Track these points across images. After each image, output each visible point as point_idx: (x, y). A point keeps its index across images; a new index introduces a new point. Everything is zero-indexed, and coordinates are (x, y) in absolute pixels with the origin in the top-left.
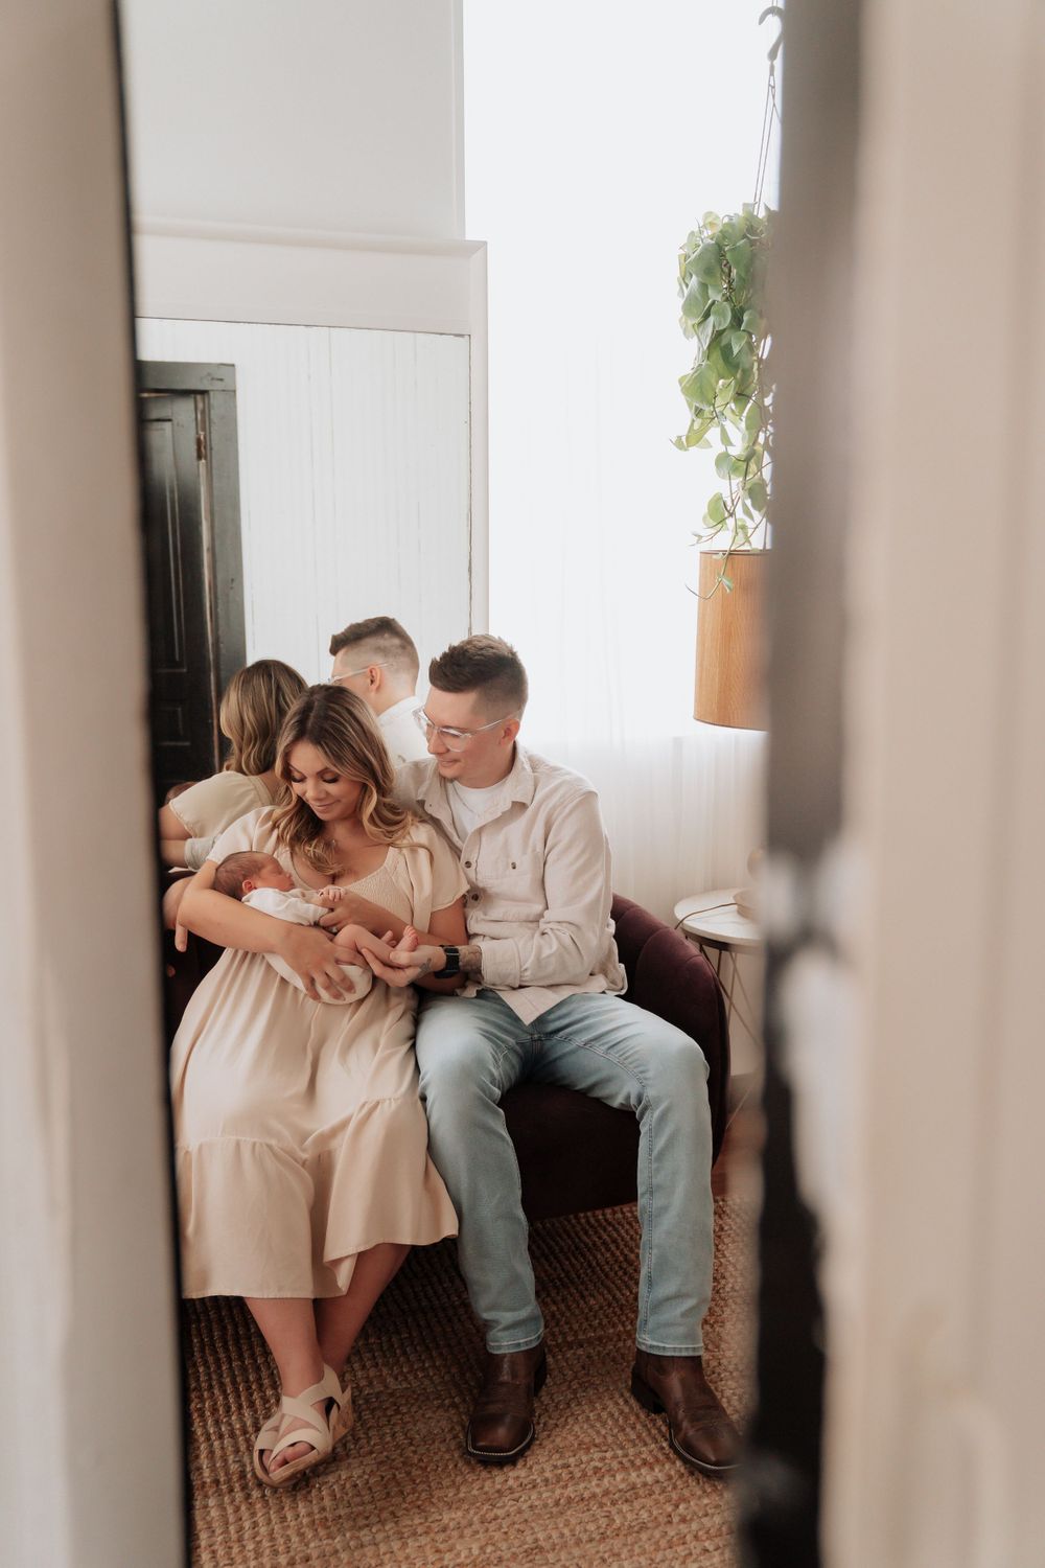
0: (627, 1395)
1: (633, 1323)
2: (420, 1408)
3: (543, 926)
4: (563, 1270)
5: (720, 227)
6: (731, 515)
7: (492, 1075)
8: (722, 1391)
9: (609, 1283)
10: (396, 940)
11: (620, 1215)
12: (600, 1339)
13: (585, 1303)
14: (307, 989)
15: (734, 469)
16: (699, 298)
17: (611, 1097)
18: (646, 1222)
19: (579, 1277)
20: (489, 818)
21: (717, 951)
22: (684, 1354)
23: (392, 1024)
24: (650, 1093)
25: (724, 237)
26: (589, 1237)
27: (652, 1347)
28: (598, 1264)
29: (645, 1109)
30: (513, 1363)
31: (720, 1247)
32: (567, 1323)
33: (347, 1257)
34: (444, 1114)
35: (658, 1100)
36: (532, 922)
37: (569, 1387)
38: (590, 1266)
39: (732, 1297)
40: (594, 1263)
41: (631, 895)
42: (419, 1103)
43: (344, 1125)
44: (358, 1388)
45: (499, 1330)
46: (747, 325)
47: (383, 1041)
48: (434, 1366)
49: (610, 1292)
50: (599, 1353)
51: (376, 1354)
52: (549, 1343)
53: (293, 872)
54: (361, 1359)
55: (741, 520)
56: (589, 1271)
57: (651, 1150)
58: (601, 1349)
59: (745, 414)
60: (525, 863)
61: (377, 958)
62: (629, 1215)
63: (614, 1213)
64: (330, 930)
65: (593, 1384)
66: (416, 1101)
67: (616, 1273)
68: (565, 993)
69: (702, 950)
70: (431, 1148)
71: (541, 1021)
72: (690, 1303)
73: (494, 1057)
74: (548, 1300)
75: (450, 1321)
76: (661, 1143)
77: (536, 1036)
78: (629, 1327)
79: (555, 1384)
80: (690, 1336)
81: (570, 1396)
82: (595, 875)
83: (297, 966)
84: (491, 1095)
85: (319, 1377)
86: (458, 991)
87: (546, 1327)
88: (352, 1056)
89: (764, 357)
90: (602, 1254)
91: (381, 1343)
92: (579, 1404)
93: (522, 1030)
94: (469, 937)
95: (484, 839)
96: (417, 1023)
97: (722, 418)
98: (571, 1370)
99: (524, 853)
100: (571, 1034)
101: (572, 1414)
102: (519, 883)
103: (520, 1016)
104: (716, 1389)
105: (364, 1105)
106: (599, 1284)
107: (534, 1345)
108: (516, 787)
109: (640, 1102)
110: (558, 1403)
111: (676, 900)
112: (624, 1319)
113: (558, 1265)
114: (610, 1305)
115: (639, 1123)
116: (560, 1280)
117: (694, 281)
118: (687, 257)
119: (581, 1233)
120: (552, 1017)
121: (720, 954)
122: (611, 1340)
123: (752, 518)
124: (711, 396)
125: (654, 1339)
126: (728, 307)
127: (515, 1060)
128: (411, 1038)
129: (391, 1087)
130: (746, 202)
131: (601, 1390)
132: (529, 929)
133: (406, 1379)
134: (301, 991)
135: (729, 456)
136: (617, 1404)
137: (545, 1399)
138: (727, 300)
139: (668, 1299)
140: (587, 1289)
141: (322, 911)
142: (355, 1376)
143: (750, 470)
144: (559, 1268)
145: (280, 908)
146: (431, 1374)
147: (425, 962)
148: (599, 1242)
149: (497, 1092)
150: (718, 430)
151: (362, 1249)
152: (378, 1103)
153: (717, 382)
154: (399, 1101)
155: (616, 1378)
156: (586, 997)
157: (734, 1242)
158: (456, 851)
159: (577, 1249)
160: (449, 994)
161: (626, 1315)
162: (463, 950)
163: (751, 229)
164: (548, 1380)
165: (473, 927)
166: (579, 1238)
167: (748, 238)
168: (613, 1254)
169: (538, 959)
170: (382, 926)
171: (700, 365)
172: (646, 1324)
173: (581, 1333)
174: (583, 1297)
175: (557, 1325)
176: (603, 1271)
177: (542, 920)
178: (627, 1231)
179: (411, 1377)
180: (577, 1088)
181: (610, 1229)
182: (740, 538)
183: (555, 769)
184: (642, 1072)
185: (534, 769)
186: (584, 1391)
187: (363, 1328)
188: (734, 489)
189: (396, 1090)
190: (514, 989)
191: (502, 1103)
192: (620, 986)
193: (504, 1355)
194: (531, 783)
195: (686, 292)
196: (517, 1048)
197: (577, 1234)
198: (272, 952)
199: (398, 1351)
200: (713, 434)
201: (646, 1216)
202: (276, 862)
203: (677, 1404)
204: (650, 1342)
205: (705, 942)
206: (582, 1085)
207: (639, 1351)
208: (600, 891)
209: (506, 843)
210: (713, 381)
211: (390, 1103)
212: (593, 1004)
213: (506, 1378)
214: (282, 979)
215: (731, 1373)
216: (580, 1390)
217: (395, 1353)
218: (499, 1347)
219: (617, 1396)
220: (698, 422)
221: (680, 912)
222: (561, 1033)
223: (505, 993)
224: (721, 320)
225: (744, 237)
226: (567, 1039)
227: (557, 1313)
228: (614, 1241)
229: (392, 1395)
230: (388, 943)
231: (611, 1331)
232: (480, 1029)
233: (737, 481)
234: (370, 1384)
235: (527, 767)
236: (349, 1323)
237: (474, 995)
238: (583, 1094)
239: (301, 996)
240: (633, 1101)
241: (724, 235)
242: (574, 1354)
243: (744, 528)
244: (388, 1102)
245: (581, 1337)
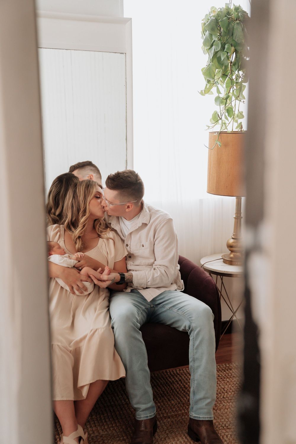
0: (186, 435)
1: (188, 409)
2: (112, 441)
3: (154, 267)
4: (162, 391)
5: (217, 13)
6: (221, 119)
7: (137, 319)
8: (220, 434)
9: (178, 395)
10: (102, 272)
11: (182, 371)
12: (176, 415)
13: (170, 402)
14: (70, 291)
15: (222, 102)
16: (209, 39)
17: (179, 327)
18: (192, 371)
19: (168, 393)
20: (134, 229)
21: (216, 276)
22: (207, 419)
23: (101, 302)
24: (193, 325)
25: (218, 16)
26: (171, 379)
27: (195, 417)
28: (174, 389)
29: (191, 331)
30: (145, 424)
31: (218, 382)
32: (164, 410)
33: (86, 385)
34: (120, 333)
35: (196, 328)
36: (150, 265)
37: (165, 432)
38: (172, 389)
39: (223, 400)
40: (173, 388)
41: (185, 256)
42: (111, 329)
43: (85, 337)
44: (89, 434)
45: (141, 411)
46: (227, 50)
47: (98, 308)
48: (116, 426)
49: (179, 399)
50: (176, 420)
51: (95, 422)
52: (158, 417)
53: (65, 248)
54: (90, 424)
55: (224, 121)
56: (171, 391)
57: (194, 345)
58: (176, 419)
59: (225, 82)
60: (147, 244)
61: (96, 278)
62: (185, 371)
63: (180, 370)
64: (78, 269)
65: (174, 431)
66: (110, 329)
67: (181, 392)
68: (162, 290)
69: (210, 274)
70: (116, 346)
71: (154, 300)
72: (208, 401)
73: (138, 313)
74: (157, 401)
75: (122, 409)
76: (197, 343)
77: (152, 306)
78: (186, 411)
79: (160, 431)
80: (208, 413)
81: (166, 436)
82: (172, 248)
83: (67, 283)
84: (137, 326)
85: (76, 429)
86: (124, 290)
87: (157, 411)
88: (87, 313)
89: (233, 61)
90: (176, 385)
91: (97, 418)
92: (169, 439)
93: (148, 304)
94: (128, 271)
95: (132, 237)
96: (110, 301)
97: (217, 84)
98: (166, 426)
99: (147, 241)
100: (164, 305)
101: (167, 442)
102: (145, 252)
103: (146, 299)
104: (218, 432)
105: (92, 330)
106: (175, 396)
107: (153, 416)
108: (144, 218)
109: (189, 328)
110: (161, 438)
111: (201, 258)
112: (184, 408)
113: (160, 389)
114: (179, 403)
115: (189, 336)
116: (161, 394)
117: (207, 33)
118: (205, 24)
119: (168, 378)
120: (158, 299)
121: (217, 276)
122: (180, 416)
123: (228, 120)
124: (213, 76)
125: (196, 414)
126: (219, 43)
127: (145, 314)
128: (108, 307)
129: (101, 324)
130: (227, 3)
131: (177, 433)
132: (150, 268)
133: (106, 430)
134: (68, 291)
135: (220, 97)
136: (183, 438)
137: (157, 437)
138: (219, 40)
139: (201, 399)
140: (171, 398)
141: (76, 262)
142: (88, 430)
143: (227, 102)
144: (161, 390)
145: (61, 262)
146: (115, 429)
147: (113, 279)
148: (174, 381)
149: (139, 325)
150: (216, 88)
151: (91, 382)
152: (97, 330)
153: (216, 70)
154: (104, 329)
155: (182, 429)
156: (170, 292)
157: (223, 380)
158: (123, 241)
159: (167, 383)
160: (121, 291)
161: (185, 407)
162: (126, 274)
163: (228, 13)
164: (158, 430)
165: (129, 267)
166: (167, 379)
167: (227, 17)
168: (180, 385)
169: (153, 278)
170: (96, 266)
171: (209, 64)
172: (193, 409)
173: (169, 413)
174: (169, 400)
175: (160, 410)
176: (176, 391)
177: (154, 264)
178: (184, 377)
179: (108, 430)
180: (167, 324)
181: (179, 376)
182: (224, 127)
183: (158, 211)
184: (190, 318)
185: (150, 211)
186: (171, 434)
187: (91, 413)
188: (222, 109)
189: (103, 325)
190: (144, 289)
191: (140, 329)
192: (182, 288)
193: (142, 421)
194: (149, 216)
195: (204, 37)
196: (145, 310)
197: (166, 378)
198: (58, 277)
199: (103, 421)
200: (214, 89)
201: (192, 370)
202: (58, 245)
203: (204, 438)
204: (194, 415)
205: (212, 272)
206: (169, 323)
207: (190, 419)
208: (174, 254)
209: (140, 237)
210: (214, 70)
211: (101, 329)
212: (172, 294)
213: (143, 429)
214: (61, 287)
215: (223, 427)
216: (169, 434)
217: (102, 421)
218: (141, 418)
219: (183, 436)
220: (209, 85)
221: (202, 262)
222: (161, 305)
223: (141, 290)
224: (217, 47)
225: (226, 16)
226: (163, 307)
227: (160, 406)
228: (180, 380)
229: (101, 436)
230: (99, 273)
231: (180, 412)
232: (133, 303)
233: (222, 106)
234: (94, 432)
235: (148, 211)
236: (87, 409)
237: (130, 291)
238: (169, 326)
239: (68, 293)
240: (187, 328)
241: (218, 15)
242: (167, 421)
243: (225, 123)
244: (100, 329)
245: (169, 415)
